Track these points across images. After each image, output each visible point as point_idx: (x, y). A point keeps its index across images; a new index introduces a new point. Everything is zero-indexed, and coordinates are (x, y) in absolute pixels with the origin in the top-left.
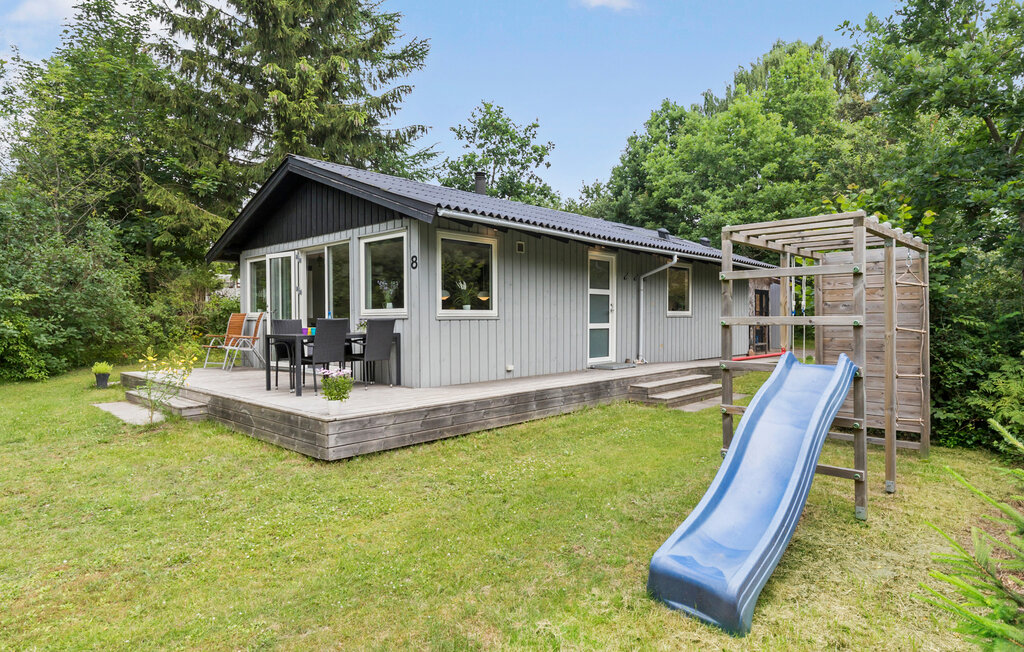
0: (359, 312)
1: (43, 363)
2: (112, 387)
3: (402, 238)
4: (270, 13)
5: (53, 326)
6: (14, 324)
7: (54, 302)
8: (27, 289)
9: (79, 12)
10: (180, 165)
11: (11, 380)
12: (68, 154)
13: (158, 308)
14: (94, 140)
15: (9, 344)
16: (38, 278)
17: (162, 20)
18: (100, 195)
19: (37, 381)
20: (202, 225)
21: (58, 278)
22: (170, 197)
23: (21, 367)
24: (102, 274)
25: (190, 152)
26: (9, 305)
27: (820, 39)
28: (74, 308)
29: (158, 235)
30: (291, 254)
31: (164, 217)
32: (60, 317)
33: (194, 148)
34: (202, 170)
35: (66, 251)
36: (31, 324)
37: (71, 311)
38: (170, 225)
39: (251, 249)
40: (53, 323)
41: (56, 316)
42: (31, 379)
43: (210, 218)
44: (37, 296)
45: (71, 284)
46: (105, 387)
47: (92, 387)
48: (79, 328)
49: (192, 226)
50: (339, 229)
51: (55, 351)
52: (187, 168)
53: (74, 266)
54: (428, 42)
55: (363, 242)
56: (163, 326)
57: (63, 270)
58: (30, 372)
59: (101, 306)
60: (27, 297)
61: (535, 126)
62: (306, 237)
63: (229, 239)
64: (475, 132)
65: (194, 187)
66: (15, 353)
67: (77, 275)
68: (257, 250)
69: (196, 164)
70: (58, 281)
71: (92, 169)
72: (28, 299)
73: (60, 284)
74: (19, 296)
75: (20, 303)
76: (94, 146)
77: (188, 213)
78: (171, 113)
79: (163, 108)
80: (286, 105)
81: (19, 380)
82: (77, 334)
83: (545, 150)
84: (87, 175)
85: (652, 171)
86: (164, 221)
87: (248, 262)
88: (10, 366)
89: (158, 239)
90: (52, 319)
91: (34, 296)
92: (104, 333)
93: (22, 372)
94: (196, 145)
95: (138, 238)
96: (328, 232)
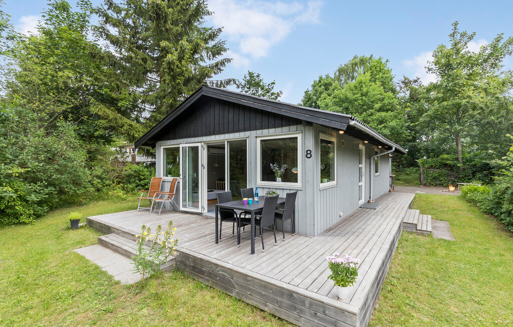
0: (256, 183)
1: (32, 212)
2: (82, 227)
3: (296, 138)
4: (164, 14)
5: (38, 188)
6: (12, 188)
7: (40, 172)
8: (22, 165)
9: (51, 8)
10: (109, 93)
11: (9, 224)
12: (45, 84)
13: (98, 171)
14: (61, 77)
15: (8, 202)
16: (29, 157)
17: (100, 16)
18: (64, 107)
19: (27, 224)
20: (124, 125)
21: (42, 157)
22: (106, 110)
23: (16, 216)
24: (70, 154)
25: (115, 87)
26: (9, 176)
27: (372, 55)
28: (53, 175)
29: (97, 130)
30: (199, 145)
31: (101, 121)
32: (44, 182)
33: (117, 85)
34: (122, 96)
35: (46, 140)
36: (24, 187)
37: (50, 177)
38: (103, 126)
39: (165, 140)
40: (39, 186)
41: (42, 182)
42: (24, 223)
43: (128, 122)
44: (29, 169)
45: (50, 160)
46: (77, 228)
47: (68, 229)
48: (55, 187)
49: (118, 126)
50: (239, 131)
51: (40, 203)
52: (114, 95)
53: (53, 149)
54: (226, 42)
55: (259, 140)
56: (102, 181)
57: (46, 152)
58: (23, 219)
59: (70, 173)
60: (23, 170)
61: (274, 83)
62: (210, 135)
63: (152, 135)
64: (245, 85)
65: (119, 105)
66: (12, 207)
67: (54, 155)
68: (169, 141)
69: (118, 93)
70: (43, 159)
71: (58, 93)
72: (23, 171)
73: (44, 161)
74: (16, 170)
75: (17, 175)
76: (61, 80)
77: (116, 119)
78: (105, 65)
79: (100, 62)
80: (174, 63)
81: (14, 223)
82: (54, 191)
83: (278, 95)
84: (56, 96)
85: (323, 105)
86: (100, 123)
87: (162, 148)
88: (8, 215)
89: (97, 133)
90: (39, 183)
91: (26, 169)
92: (71, 189)
93: (17, 218)
94: (118, 83)
95: (85, 132)
96: (228, 132)
